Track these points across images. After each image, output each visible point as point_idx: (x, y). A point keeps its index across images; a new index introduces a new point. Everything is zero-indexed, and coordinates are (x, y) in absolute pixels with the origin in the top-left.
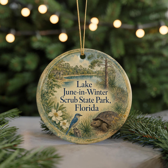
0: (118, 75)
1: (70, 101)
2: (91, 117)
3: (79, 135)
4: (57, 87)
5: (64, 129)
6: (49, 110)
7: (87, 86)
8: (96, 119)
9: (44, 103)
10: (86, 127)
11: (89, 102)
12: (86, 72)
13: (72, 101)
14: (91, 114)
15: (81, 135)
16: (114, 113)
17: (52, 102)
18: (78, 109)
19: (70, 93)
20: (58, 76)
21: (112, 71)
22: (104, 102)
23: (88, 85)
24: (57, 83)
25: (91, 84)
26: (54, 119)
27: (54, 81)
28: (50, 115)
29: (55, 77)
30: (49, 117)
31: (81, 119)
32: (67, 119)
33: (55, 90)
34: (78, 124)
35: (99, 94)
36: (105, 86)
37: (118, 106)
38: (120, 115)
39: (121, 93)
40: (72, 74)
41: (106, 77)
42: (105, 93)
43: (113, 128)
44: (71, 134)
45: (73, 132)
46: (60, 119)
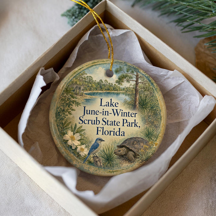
0: (150, 94)
1: (90, 122)
2: (115, 143)
3: (99, 164)
4: (76, 104)
5: (81, 156)
6: (64, 132)
7: (112, 105)
8: (121, 146)
9: (59, 123)
10: (108, 155)
11: (113, 124)
12: (112, 88)
13: (93, 123)
14: (116, 139)
15: (102, 164)
16: (144, 139)
17: (69, 123)
18: (100, 133)
19: (91, 113)
20: (78, 91)
21: (144, 88)
22: (132, 126)
23: (114, 104)
24: (76, 100)
25: (117, 103)
26: (70, 143)
27: (73, 97)
28: (66, 138)
29: (74, 93)
30: (64, 140)
31: (102, 145)
32: (86, 144)
33: (73, 108)
34: (99, 151)
35: (126, 116)
36: (134, 106)
37: (149, 132)
38: (150, 142)
39: (153, 116)
40: (95, 90)
41: (136, 96)
42: (134, 115)
43: (142, 158)
44: (90, 163)
45: (92, 160)
46: (78, 143)
